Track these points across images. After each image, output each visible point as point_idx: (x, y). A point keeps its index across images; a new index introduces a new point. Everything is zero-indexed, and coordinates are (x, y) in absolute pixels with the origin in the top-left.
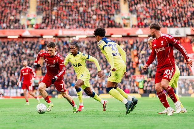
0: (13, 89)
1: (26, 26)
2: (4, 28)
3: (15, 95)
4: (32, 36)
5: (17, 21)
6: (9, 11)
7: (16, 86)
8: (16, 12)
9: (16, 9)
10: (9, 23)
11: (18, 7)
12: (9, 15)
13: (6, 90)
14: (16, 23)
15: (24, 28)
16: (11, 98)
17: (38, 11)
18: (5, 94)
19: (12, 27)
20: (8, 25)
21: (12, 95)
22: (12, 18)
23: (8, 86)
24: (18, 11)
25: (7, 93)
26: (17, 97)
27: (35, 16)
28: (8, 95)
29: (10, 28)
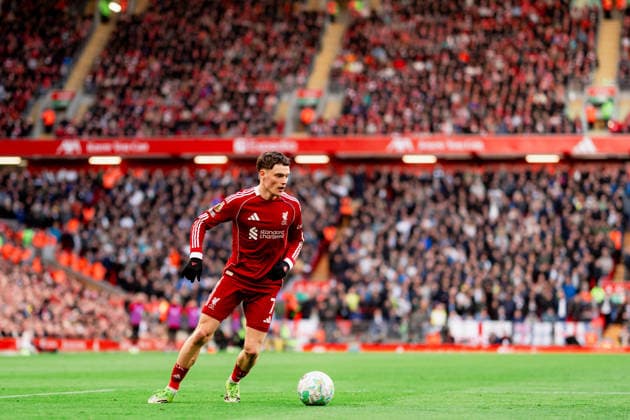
0: (542, 321)
1: (585, 125)
2: (515, 131)
3: (547, 341)
4: (603, 154)
5: (556, 108)
6: (530, 78)
7: (550, 312)
8: (555, 81)
9: (555, 70)
10: (532, 116)
11: (559, 65)
12: (532, 90)
13: (518, 327)
14: (551, 113)
15: (578, 130)
16: (534, 352)
17: (623, 76)
18: (517, 339)
19: (540, 127)
20: (529, 120)
21: (537, 342)
22: (541, 99)
23: (525, 312)
24: (560, 77)
25: (524, 334)
26: (553, 348)
27: (612, 92)
28: (527, 341)
29: (533, 129)
